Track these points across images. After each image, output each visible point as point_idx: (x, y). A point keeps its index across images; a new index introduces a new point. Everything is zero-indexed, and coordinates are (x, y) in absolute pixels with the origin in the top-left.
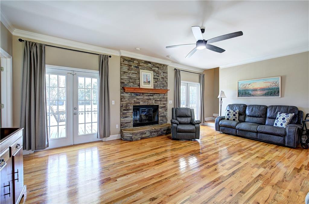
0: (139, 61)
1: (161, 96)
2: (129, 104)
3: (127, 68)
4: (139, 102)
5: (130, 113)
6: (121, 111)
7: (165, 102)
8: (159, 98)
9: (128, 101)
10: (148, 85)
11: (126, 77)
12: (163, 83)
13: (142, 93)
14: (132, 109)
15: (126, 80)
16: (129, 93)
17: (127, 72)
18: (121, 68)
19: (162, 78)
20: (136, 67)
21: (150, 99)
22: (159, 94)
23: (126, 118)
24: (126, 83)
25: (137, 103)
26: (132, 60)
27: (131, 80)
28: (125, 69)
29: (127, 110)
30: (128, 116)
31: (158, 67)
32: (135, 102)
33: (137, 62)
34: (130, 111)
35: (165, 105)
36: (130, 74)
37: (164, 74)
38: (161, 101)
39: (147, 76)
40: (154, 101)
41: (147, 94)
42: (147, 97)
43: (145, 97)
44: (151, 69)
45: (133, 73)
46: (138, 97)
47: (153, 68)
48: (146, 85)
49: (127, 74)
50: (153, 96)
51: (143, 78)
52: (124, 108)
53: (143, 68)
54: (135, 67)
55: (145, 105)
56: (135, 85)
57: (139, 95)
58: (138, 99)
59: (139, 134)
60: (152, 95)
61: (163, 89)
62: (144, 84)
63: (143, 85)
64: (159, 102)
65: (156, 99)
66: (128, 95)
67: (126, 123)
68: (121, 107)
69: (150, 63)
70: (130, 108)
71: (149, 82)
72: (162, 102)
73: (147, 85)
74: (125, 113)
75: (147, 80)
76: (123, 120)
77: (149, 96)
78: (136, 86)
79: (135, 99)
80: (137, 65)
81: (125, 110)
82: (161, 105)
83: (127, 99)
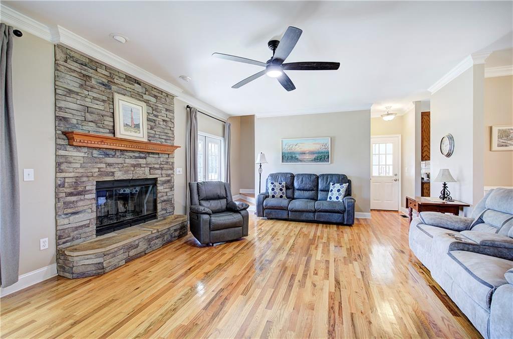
0: (112, 72)
1: (162, 159)
2: (85, 179)
3: (79, 81)
4: (113, 173)
5: (89, 202)
6: (57, 198)
7: (170, 172)
8: (157, 164)
9: (81, 170)
10: (136, 132)
11: (75, 106)
12: (166, 131)
13: (121, 150)
14: (94, 191)
15: (74, 112)
16: (86, 150)
17: (77, 93)
19: (164, 121)
20: (104, 85)
21: (139, 165)
22: (158, 154)
23: (77, 216)
24: (74, 121)
25: (107, 174)
26: (93, 64)
27: (89, 117)
28: (71, 82)
29: (79, 194)
30: (80, 209)
31: (155, 97)
32: (101, 173)
33: (107, 73)
34: (87, 196)
35: (169, 178)
36: (87, 99)
37: (167, 113)
38: (162, 169)
39: (131, 111)
40: (147, 170)
41: (131, 154)
42: (133, 162)
43: (128, 161)
44: (142, 97)
45: (94, 98)
46: (110, 160)
47: (146, 97)
48: (131, 131)
49: (79, 97)
50: (145, 158)
51: (124, 116)
52: (68, 190)
53: (122, 92)
54: (100, 83)
55: (127, 178)
56: (101, 130)
57: (114, 156)
58: (109, 165)
59: (122, 251)
60: (143, 155)
61: (165, 144)
62: (125, 130)
63: (123, 131)
64: (159, 172)
65: (153, 166)
66: (82, 154)
67: (77, 228)
68: (59, 186)
69: (138, 82)
70: (88, 188)
71: (137, 126)
72: (164, 172)
73: (133, 134)
74: (70, 202)
75: (132, 121)
76: (66, 221)
77: (136, 158)
78: (104, 133)
79: (103, 165)
80: (105, 81)
81: (71, 194)
82: (161, 179)
83: (78, 166)
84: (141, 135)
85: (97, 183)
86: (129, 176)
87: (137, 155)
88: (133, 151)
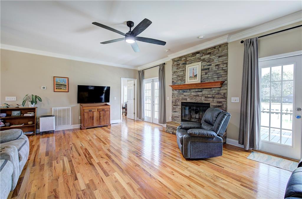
0: (186, 57)
1: (214, 92)
2: (178, 101)
3: (176, 67)
4: (186, 99)
5: (178, 109)
6: (172, 106)
7: (221, 100)
8: (210, 94)
9: (177, 98)
11: (176, 76)
12: (218, 72)
13: (189, 89)
14: (180, 105)
15: (175, 78)
16: (178, 90)
17: (176, 72)
18: (172, 69)
19: (216, 65)
20: (183, 64)
21: (198, 96)
22: (211, 88)
23: (175, 113)
24: (175, 81)
25: (184, 99)
26: (181, 58)
27: (179, 78)
28: (175, 70)
29: (176, 105)
30: (177, 111)
31: (209, 53)
32: (182, 99)
33: (184, 59)
34: (178, 107)
35: (220, 104)
36: (179, 72)
38: (214, 98)
39: (193, 69)
40: (203, 98)
41: (194, 90)
42: (194, 94)
43: (192, 93)
44: (200, 59)
45: (181, 71)
46: (185, 94)
47: (202, 58)
48: (192, 79)
49: (176, 73)
50: (201, 92)
51: (190, 73)
53: (191, 62)
54: (182, 64)
55: (192, 102)
56: (183, 82)
57: (186, 92)
58: (185, 96)
60: (200, 90)
61: (218, 81)
62: (190, 80)
64: (211, 99)
65: (207, 96)
66: (177, 92)
67: (175, 117)
68: (173, 102)
69: (198, 53)
70: (178, 104)
71: (196, 76)
72: (215, 100)
73: (193, 80)
74: (174, 108)
75: (193, 74)
76: (173, 114)
77: (196, 92)
78: (183, 83)
79: (183, 96)
80: (184, 62)
81: (174, 105)
82: (212, 104)
83: (176, 96)
84: (197, 80)
85: (182, 103)
86: (193, 101)
87: (197, 90)
88: (195, 89)
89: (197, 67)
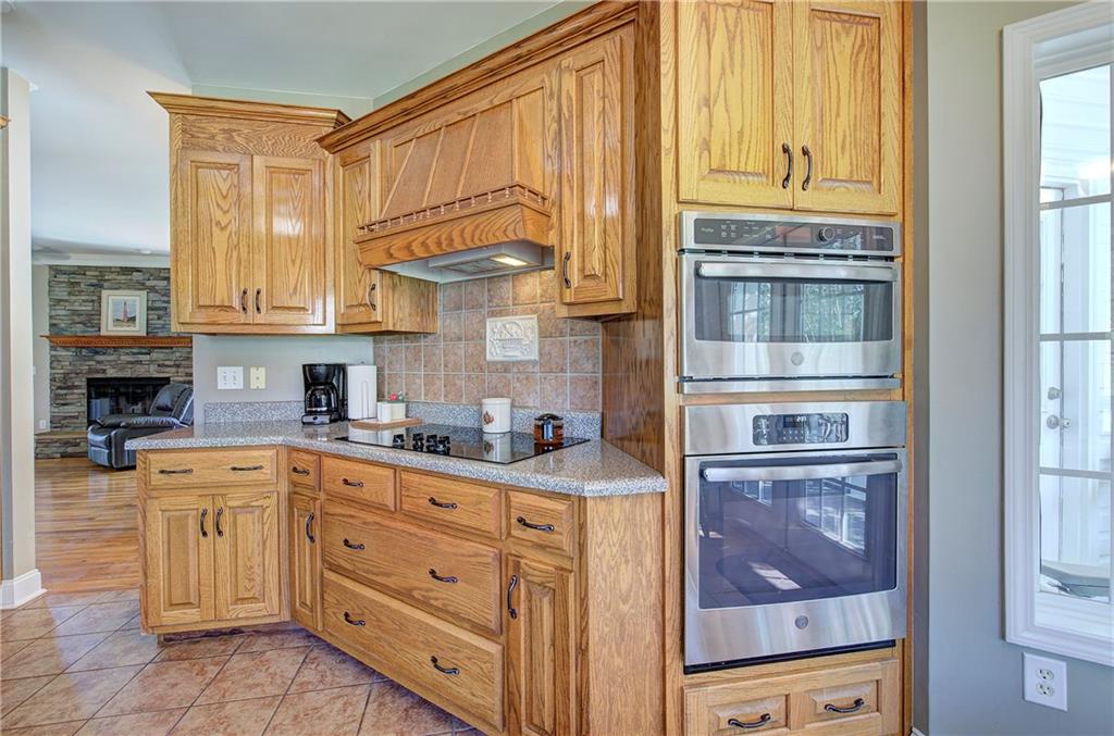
0: (102, 270)
1: (178, 354)
2: (73, 375)
3: (67, 289)
4: (104, 371)
6: (51, 390)
8: (169, 360)
9: (69, 368)
11: (64, 312)
13: (114, 347)
14: (84, 386)
16: (73, 350)
17: (67, 301)
18: (50, 291)
20: (92, 286)
21: (139, 362)
22: (172, 348)
23: (66, 407)
24: (63, 325)
25: (97, 371)
26: (82, 270)
27: (77, 319)
28: (63, 292)
29: (68, 388)
30: (70, 401)
32: (91, 371)
33: (97, 273)
34: (75, 391)
36: (76, 304)
38: (178, 366)
39: (125, 304)
40: (153, 368)
41: (127, 350)
42: (130, 358)
43: (122, 357)
44: (143, 284)
45: (83, 301)
46: (99, 358)
47: (148, 283)
48: (122, 326)
49: (67, 304)
50: (149, 354)
51: (114, 311)
52: (59, 384)
53: (117, 286)
54: (89, 285)
55: (123, 376)
56: (90, 329)
57: (104, 354)
58: (98, 362)
60: (144, 351)
62: (115, 326)
64: (174, 370)
65: (161, 362)
66: (70, 354)
67: (66, 418)
68: (53, 380)
69: (138, 270)
70: (76, 384)
71: (133, 319)
72: (181, 370)
73: (126, 328)
74: (59, 395)
75: (125, 312)
76: (56, 410)
77: (134, 354)
78: (91, 332)
79: (91, 363)
80: (95, 282)
81: (59, 388)
82: (176, 379)
83: (67, 363)
84: (137, 328)
85: (88, 380)
86: (127, 374)
87: (135, 351)
88: (131, 347)
89: (134, 301)
